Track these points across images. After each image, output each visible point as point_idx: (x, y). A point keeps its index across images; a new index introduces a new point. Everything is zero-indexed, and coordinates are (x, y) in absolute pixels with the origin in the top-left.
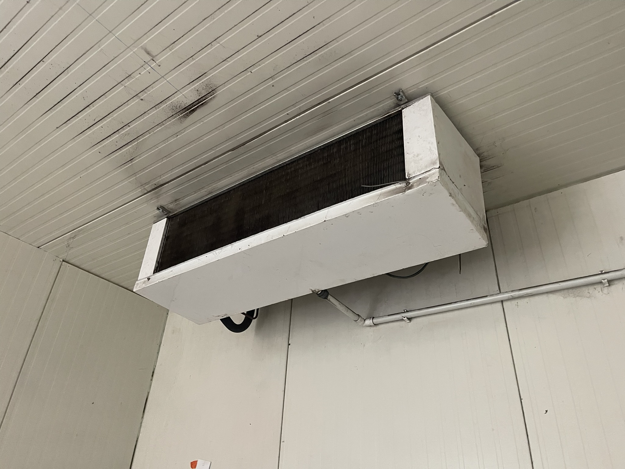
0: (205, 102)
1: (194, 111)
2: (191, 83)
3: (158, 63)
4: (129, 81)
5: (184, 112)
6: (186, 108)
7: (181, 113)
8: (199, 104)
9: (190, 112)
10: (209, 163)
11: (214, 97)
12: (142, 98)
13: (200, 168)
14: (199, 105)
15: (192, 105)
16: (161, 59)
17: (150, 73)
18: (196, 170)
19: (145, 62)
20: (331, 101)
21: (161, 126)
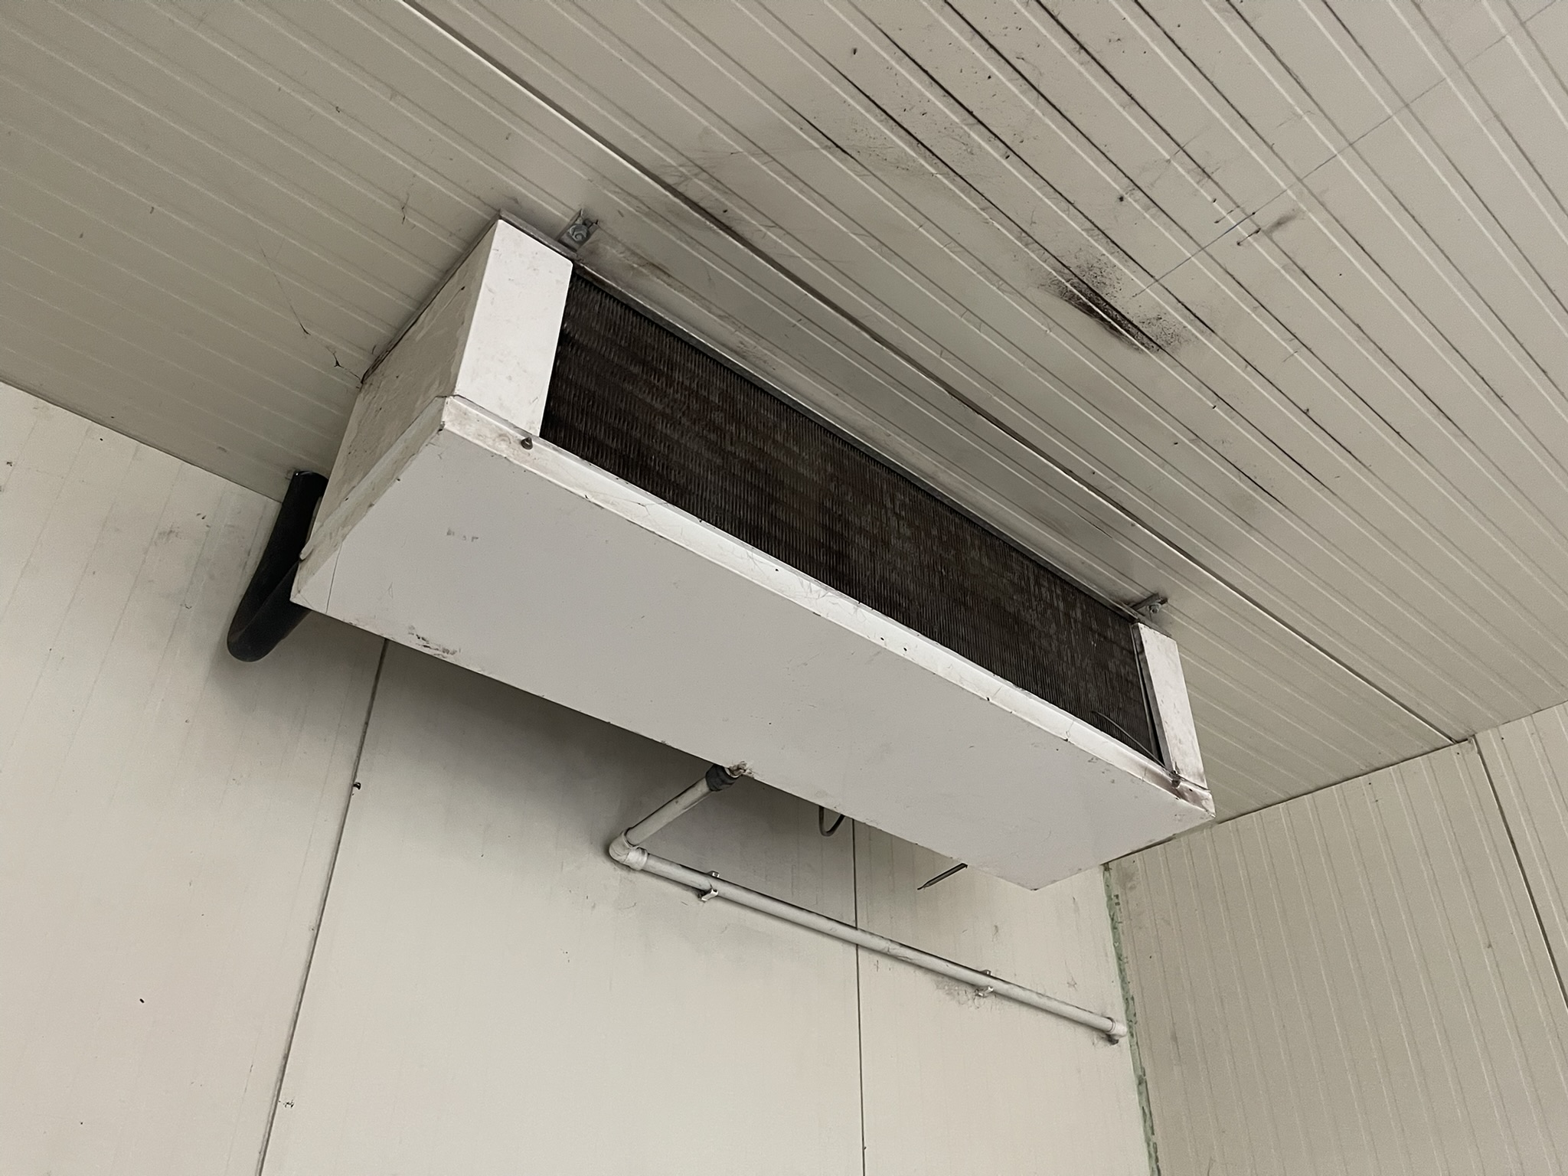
0: (1121, 333)
1: (1090, 312)
2: (1183, 305)
3: (1249, 242)
4: (1188, 173)
5: (1080, 292)
6: (1095, 296)
7: (1076, 285)
8: (1113, 323)
9: (1084, 304)
10: (884, 348)
11: (1138, 349)
12: (1128, 198)
13: (857, 329)
14: (1110, 322)
15: (1108, 308)
16: (1260, 247)
17: (1217, 222)
18: (845, 320)
19: (1254, 213)
20: (1137, 527)
21: (1019, 239)
